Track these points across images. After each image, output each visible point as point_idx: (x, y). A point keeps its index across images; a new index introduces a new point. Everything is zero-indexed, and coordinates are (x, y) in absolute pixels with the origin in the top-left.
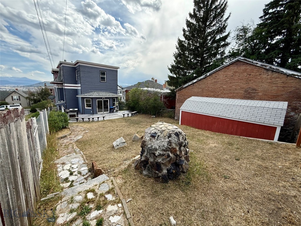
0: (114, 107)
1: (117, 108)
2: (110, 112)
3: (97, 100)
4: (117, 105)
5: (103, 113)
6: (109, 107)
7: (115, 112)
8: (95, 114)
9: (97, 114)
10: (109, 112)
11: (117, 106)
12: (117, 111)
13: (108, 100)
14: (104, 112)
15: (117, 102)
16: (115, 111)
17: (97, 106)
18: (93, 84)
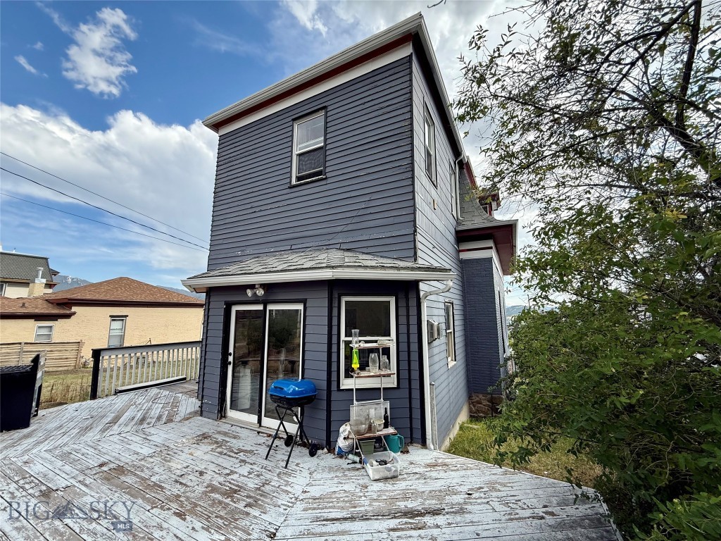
3: (234, 308)
7: (339, 455)
8: (210, 415)
9: (219, 415)
13: (302, 308)
17: (231, 359)
18: (257, 209)
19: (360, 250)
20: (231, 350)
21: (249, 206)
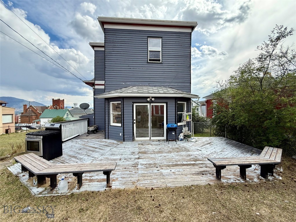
0: (179, 124)
1: (187, 128)
2: (167, 140)
3: (135, 105)
4: (188, 120)
5: (148, 138)
6: (167, 124)
7: (181, 140)
8: (129, 140)
9: (133, 140)
10: (165, 138)
11: (188, 123)
12: (187, 137)
13: (165, 105)
14: (152, 138)
15: (188, 112)
16: (182, 137)
17: (135, 121)
18: (132, 68)
19: (175, 88)
20: (135, 118)
21: (127, 65)
